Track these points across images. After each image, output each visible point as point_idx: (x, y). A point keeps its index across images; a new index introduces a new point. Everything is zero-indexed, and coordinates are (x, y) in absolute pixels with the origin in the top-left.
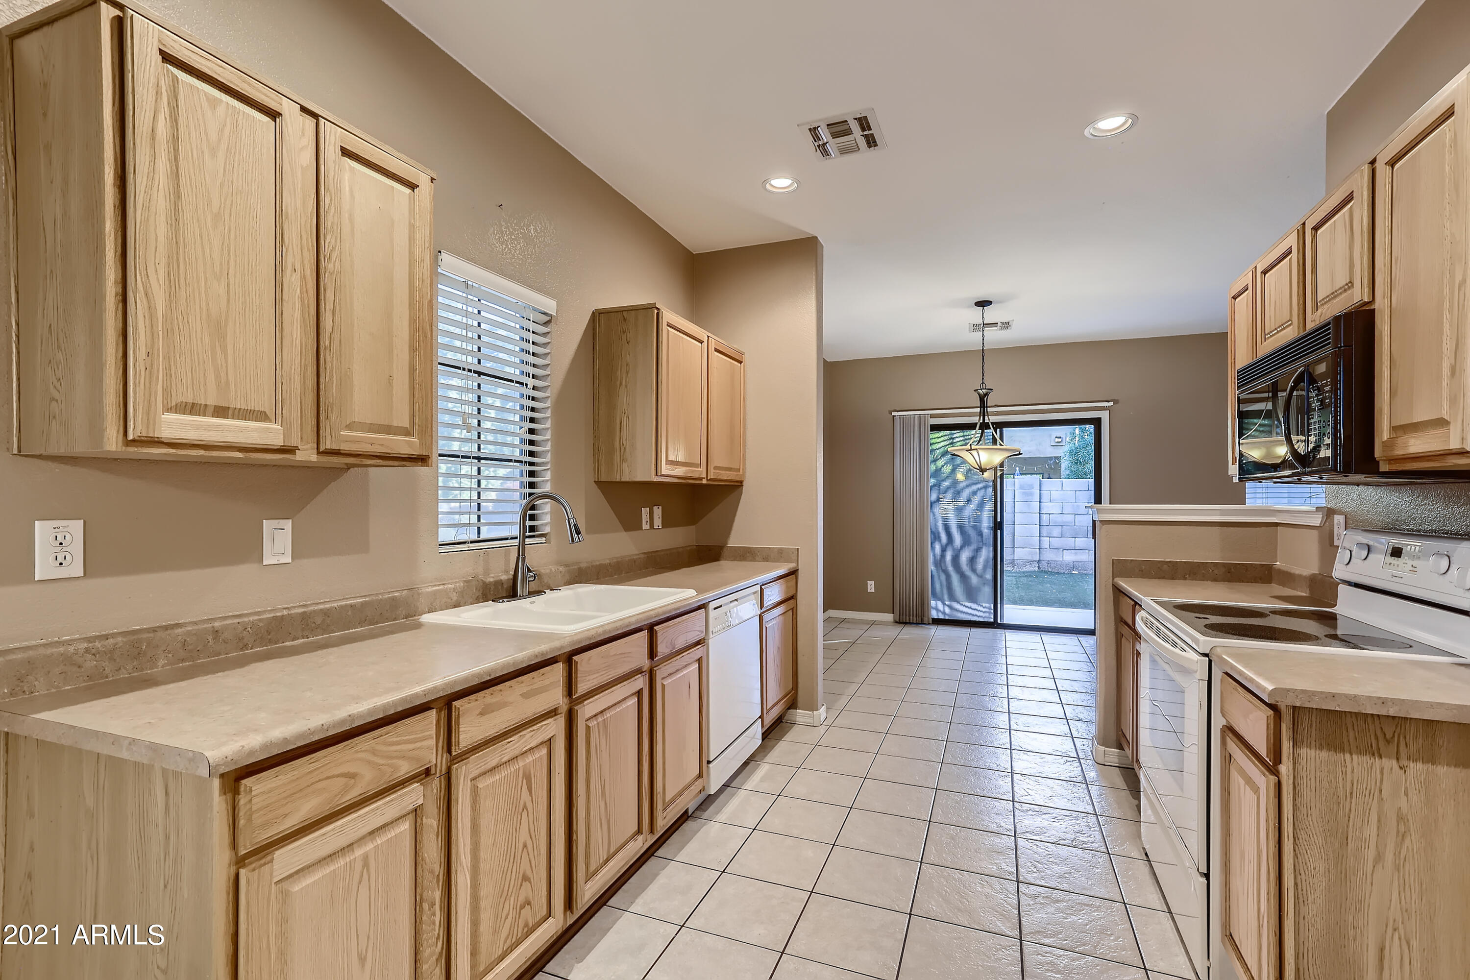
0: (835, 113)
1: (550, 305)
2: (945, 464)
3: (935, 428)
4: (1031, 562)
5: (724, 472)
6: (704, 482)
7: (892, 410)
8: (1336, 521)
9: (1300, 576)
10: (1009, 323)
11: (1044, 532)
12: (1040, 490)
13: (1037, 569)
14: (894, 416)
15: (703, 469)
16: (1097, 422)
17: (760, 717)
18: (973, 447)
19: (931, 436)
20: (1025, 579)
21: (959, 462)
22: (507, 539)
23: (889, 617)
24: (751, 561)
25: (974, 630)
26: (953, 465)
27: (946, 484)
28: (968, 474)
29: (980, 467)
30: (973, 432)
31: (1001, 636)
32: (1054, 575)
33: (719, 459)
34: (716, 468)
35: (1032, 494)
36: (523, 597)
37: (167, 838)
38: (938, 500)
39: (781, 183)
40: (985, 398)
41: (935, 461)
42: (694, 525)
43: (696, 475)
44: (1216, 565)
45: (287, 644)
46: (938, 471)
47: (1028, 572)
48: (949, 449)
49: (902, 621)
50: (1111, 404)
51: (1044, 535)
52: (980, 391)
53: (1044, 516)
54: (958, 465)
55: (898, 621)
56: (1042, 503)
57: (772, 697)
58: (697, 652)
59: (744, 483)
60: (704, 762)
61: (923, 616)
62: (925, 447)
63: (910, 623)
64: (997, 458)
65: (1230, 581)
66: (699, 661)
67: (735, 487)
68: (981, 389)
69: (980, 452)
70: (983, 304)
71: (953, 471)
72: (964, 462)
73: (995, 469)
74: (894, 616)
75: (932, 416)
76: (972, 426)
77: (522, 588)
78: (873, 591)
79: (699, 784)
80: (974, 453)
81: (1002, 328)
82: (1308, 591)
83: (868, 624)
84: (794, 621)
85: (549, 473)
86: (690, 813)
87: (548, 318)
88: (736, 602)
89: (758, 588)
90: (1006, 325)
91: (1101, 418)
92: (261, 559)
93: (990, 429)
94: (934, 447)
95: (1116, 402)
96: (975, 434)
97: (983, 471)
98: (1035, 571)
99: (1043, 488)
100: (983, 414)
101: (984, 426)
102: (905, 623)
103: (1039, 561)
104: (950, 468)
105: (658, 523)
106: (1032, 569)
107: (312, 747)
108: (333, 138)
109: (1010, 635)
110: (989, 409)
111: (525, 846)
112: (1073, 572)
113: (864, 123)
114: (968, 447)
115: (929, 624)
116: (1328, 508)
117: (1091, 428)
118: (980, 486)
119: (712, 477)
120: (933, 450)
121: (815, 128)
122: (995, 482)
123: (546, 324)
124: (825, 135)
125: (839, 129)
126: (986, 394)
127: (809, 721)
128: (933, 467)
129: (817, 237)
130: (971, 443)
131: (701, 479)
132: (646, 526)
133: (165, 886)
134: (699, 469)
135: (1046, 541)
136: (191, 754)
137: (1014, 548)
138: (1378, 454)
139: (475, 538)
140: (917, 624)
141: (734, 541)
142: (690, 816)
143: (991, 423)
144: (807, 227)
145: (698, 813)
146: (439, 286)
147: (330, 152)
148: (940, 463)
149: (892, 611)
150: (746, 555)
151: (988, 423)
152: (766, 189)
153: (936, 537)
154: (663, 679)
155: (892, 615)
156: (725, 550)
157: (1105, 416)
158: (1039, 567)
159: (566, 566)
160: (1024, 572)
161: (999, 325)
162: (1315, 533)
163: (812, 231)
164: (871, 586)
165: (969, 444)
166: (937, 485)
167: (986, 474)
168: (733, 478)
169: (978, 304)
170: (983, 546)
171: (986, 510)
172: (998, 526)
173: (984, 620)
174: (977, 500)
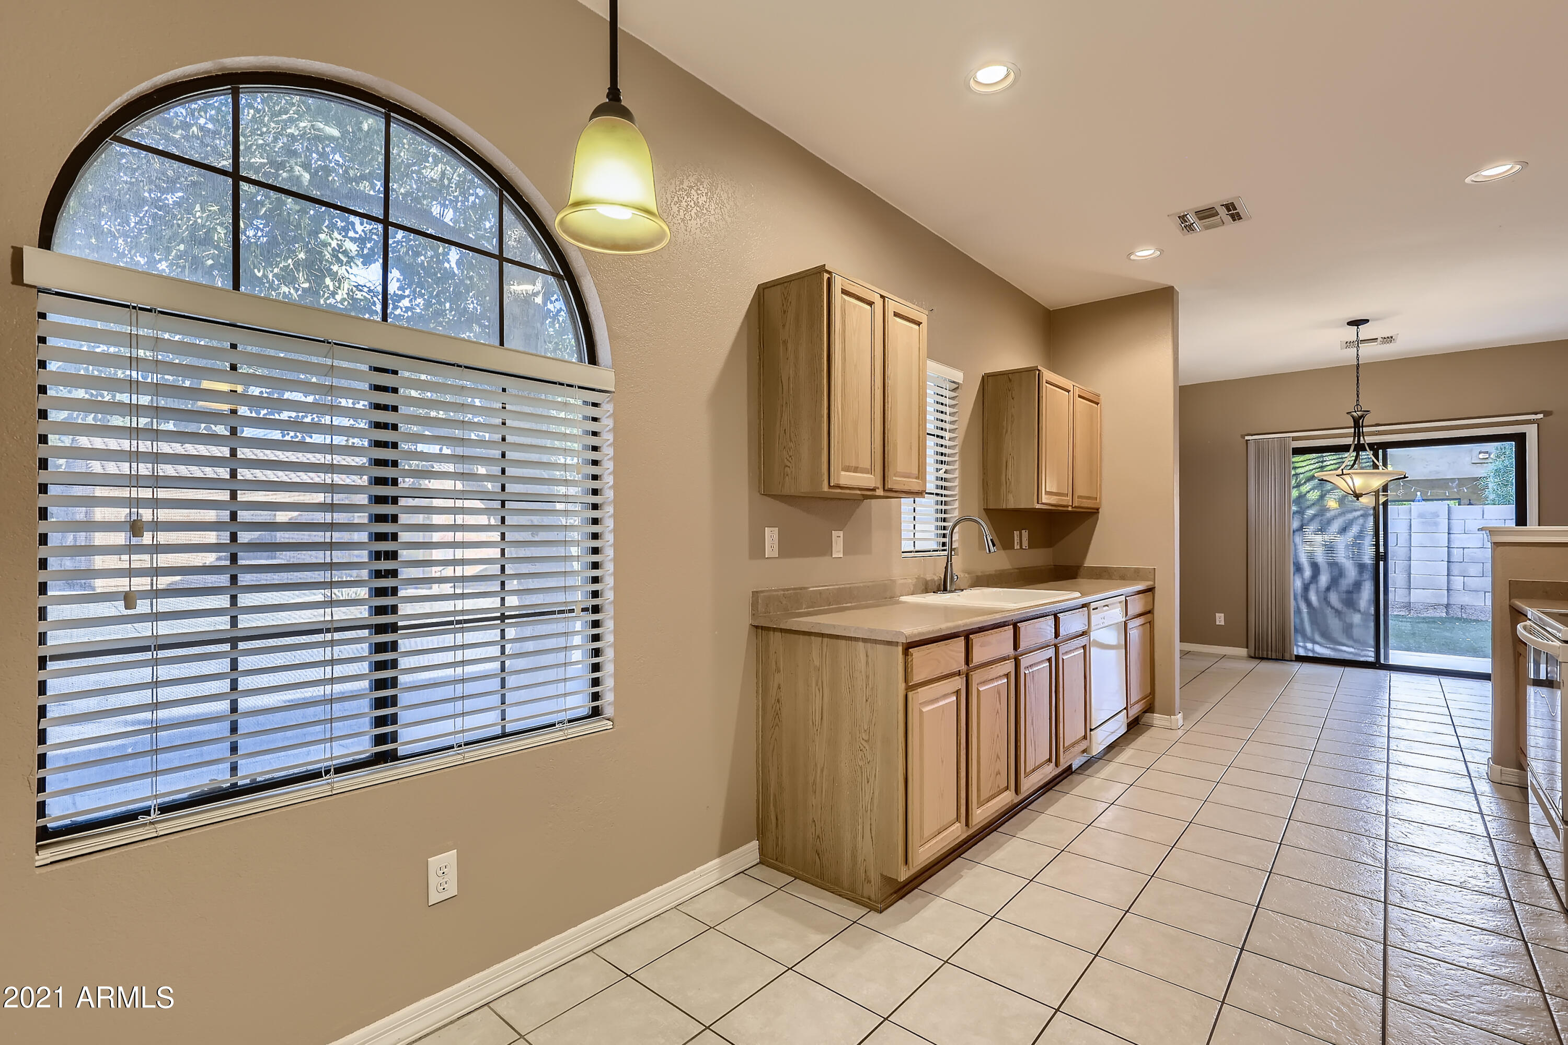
0: (1203, 203)
1: (958, 376)
2: (1311, 490)
3: (1298, 451)
4: (1435, 606)
5: (1084, 500)
6: (1070, 509)
7: (1246, 433)
10: (1392, 337)
11: (1455, 569)
12: (1449, 519)
13: (1444, 615)
14: (1247, 440)
15: (1070, 498)
16: (1517, 438)
17: (1125, 709)
18: (1345, 472)
19: (1294, 460)
20: (1426, 625)
21: (1329, 488)
22: (930, 551)
23: (1243, 652)
24: (1107, 579)
25: (1348, 669)
26: (1322, 491)
27: (1310, 512)
28: (1341, 501)
29: (1354, 492)
30: (1346, 455)
31: (1386, 676)
32: (1470, 622)
33: (1081, 490)
34: (1079, 497)
35: (1436, 524)
36: (951, 591)
37: (867, 677)
38: (1301, 528)
39: (1145, 253)
40: (1361, 421)
41: (1298, 486)
42: (1051, 547)
43: (1065, 503)
45: (844, 605)
46: (1301, 497)
47: (1431, 618)
48: (1315, 475)
49: (1260, 655)
50: (1538, 416)
51: (1456, 574)
52: (1354, 414)
53: (1455, 551)
54: (1329, 491)
55: (1253, 656)
56: (1452, 536)
57: (1134, 697)
58: (1083, 641)
59: (1100, 510)
60: (1088, 730)
61: (1284, 651)
62: (1285, 471)
63: (1267, 659)
64: (1377, 483)
66: (1084, 647)
67: (1093, 513)
68: (1355, 412)
69: (1353, 476)
70: (1356, 323)
71: (1322, 497)
72: (1336, 487)
73: (1377, 494)
74: (1248, 651)
75: (1294, 439)
76: (1345, 448)
77: (951, 585)
78: (1223, 623)
79: (1083, 745)
80: (1348, 478)
81: (1383, 343)
83: (1217, 657)
84: (1152, 634)
85: (957, 502)
86: (1073, 770)
87: (955, 386)
88: (1107, 607)
89: (1123, 598)
90: (1389, 339)
91: (1523, 433)
92: (832, 556)
93: (1366, 450)
94: (1299, 471)
95: (1545, 414)
96: (1350, 456)
97: (1358, 496)
98: (1441, 618)
99: (1453, 516)
100: (1358, 434)
101: (1359, 448)
102: (1262, 659)
103: (1448, 606)
104: (1318, 494)
105: (1025, 544)
106: (1437, 615)
107: (921, 643)
108: (892, 307)
109: (1396, 677)
110: (1365, 429)
111: (998, 736)
113: (1230, 207)
114: (1339, 472)
115: (1291, 661)
118: (1359, 513)
119: (1076, 505)
120: (1296, 475)
121: (1183, 216)
122: (1375, 509)
123: (954, 390)
124: (1191, 218)
125: (1206, 214)
126: (1362, 417)
127: (1167, 724)
128: (1295, 493)
129: (1173, 287)
130: (1342, 467)
131: (1067, 506)
132: (1017, 547)
133: (867, 701)
134: (1066, 498)
135: (1458, 582)
136: (895, 633)
137: (1409, 589)
139: (912, 549)
140: (1276, 660)
141: (1091, 561)
142: (1074, 772)
143: (1368, 444)
144: (1164, 280)
145: (1079, 771)
146: (928, 383)
147: (890, 314)
148: (1304, 489)
149: (1245, 645)
150: (1103, 574)
151: (1364, 444)
152: (1131, 259)
153: (1299, 569)
154: (1063, 654)
155: (1246, 649)
156: (1081, 570)
157: (1528, 431)
158: (1447, 613)
159: (969, 574)
160: (1424, 618)
161: (1379, 340)
163: (1170, 283)
164: (1220, 619)
165: (1341, 469)
166: (1301, 512)
167: (1363, 500)
168: (1092, 506)
169: (1351, 323)
170: (1365, 581)
171: (1368, 541)
172: (1381, 557)
173: (1362, 659)
174: (1355, 530)
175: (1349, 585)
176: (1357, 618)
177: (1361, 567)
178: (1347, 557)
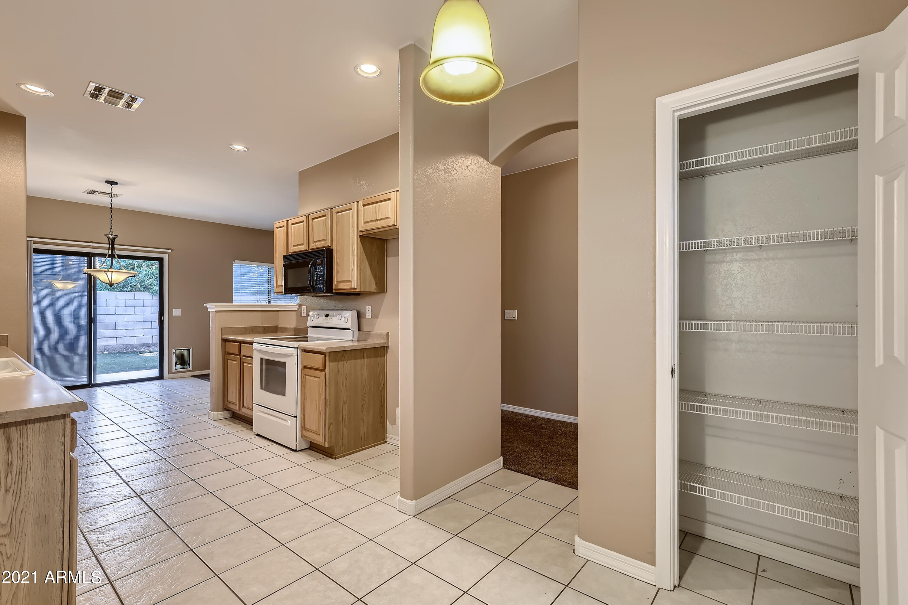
8: (303, 308)
9: (290, 328)
10: (118, 195)
16: (161, 260)
18: (109, 270)
19: (34, 256)
30: (105, 259)
31: (94, 391)
40: (113, 241)
44: (260, 327)
50: (170, 251)
52: (109, 236)
62: (29, 263)
64: (122, 278)
65: (265, 333)
70: (112, 183)
75: (35, 243)
76: (106, 255)
82: (293, 333)
90: (115, 196)
91: (163, 258)
93: (116, 258)
95: (172, 250)
96: (107, 261)
100: (112, 249)
101: (112, 256)
110: (116, 247)
112: (105, 353)
114: (107, 270)
116: (300, 304)
117: (157, 264)
122: (90, 292)
126: (114, 239)
138: (333, 288)
143: (117, 255)
151: (115, 255)
157: (166, 257)
162: (295, 313)
169: (107, 182)
170: (81, 336)
171: (83, 312)
172: (91, 320)
173: (79, 384)
174: (75, 304)
175: (71, 339)
176: (76, 359)
177: (79, 327)
178: (70, 322)
